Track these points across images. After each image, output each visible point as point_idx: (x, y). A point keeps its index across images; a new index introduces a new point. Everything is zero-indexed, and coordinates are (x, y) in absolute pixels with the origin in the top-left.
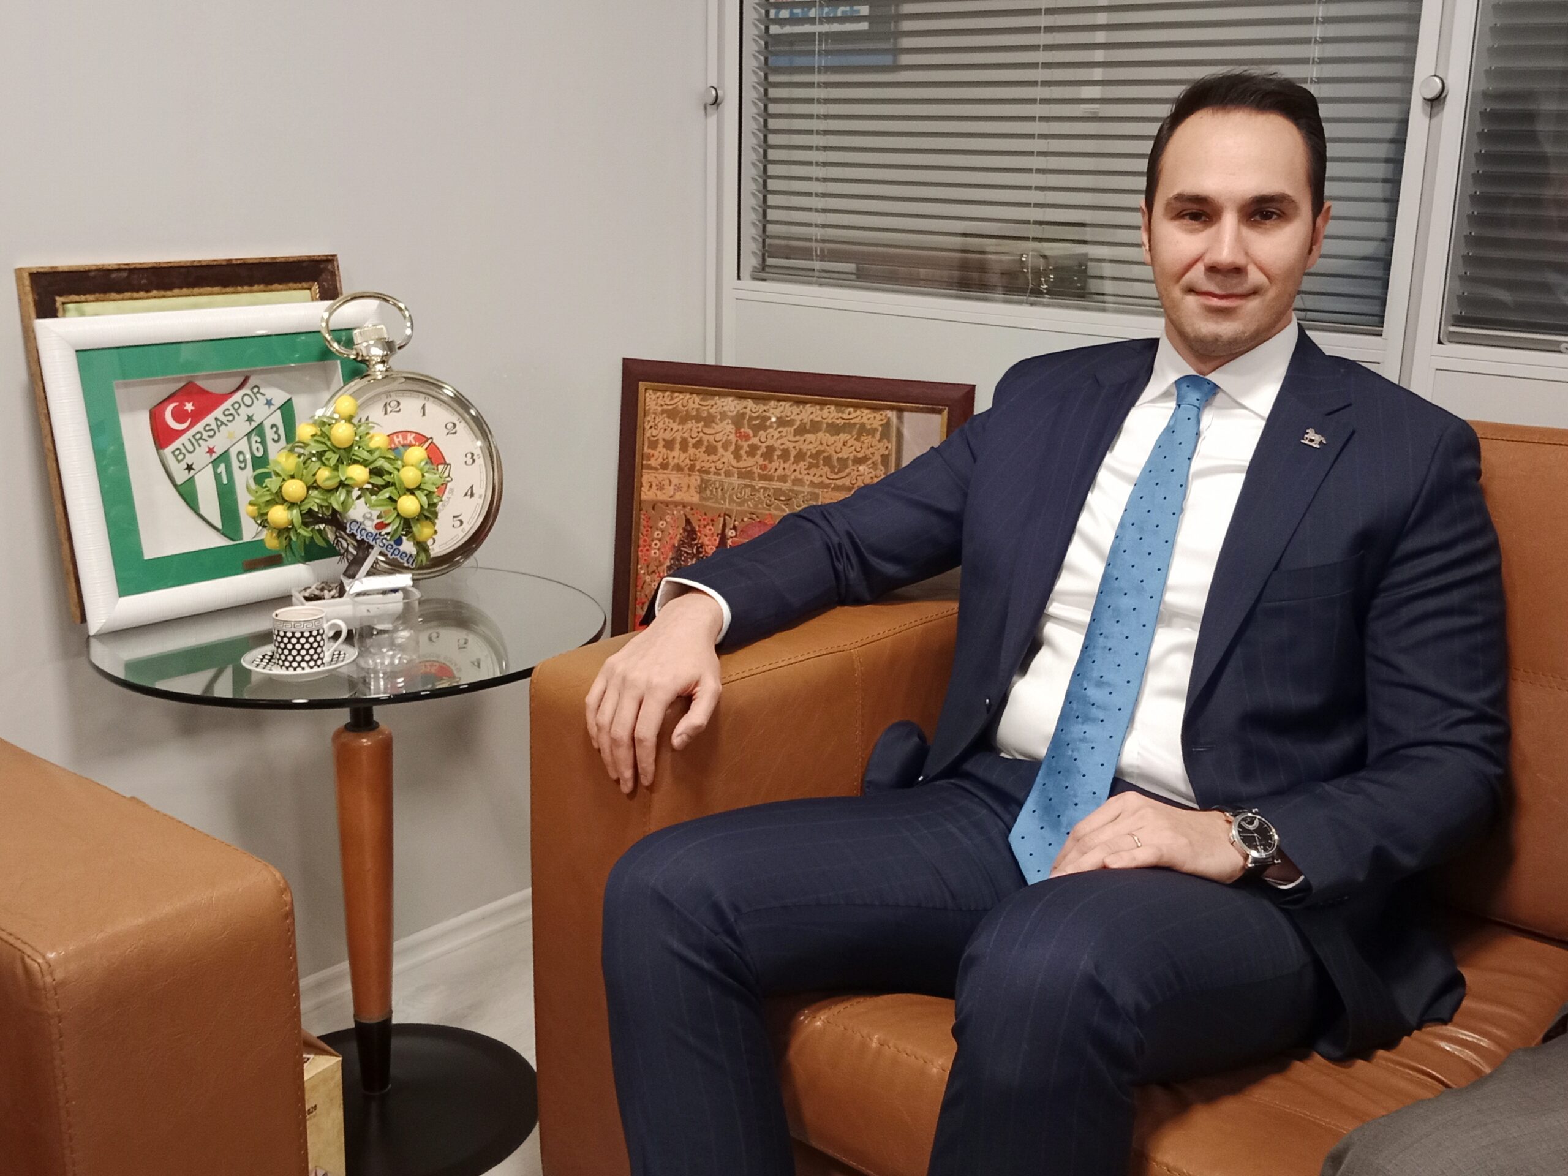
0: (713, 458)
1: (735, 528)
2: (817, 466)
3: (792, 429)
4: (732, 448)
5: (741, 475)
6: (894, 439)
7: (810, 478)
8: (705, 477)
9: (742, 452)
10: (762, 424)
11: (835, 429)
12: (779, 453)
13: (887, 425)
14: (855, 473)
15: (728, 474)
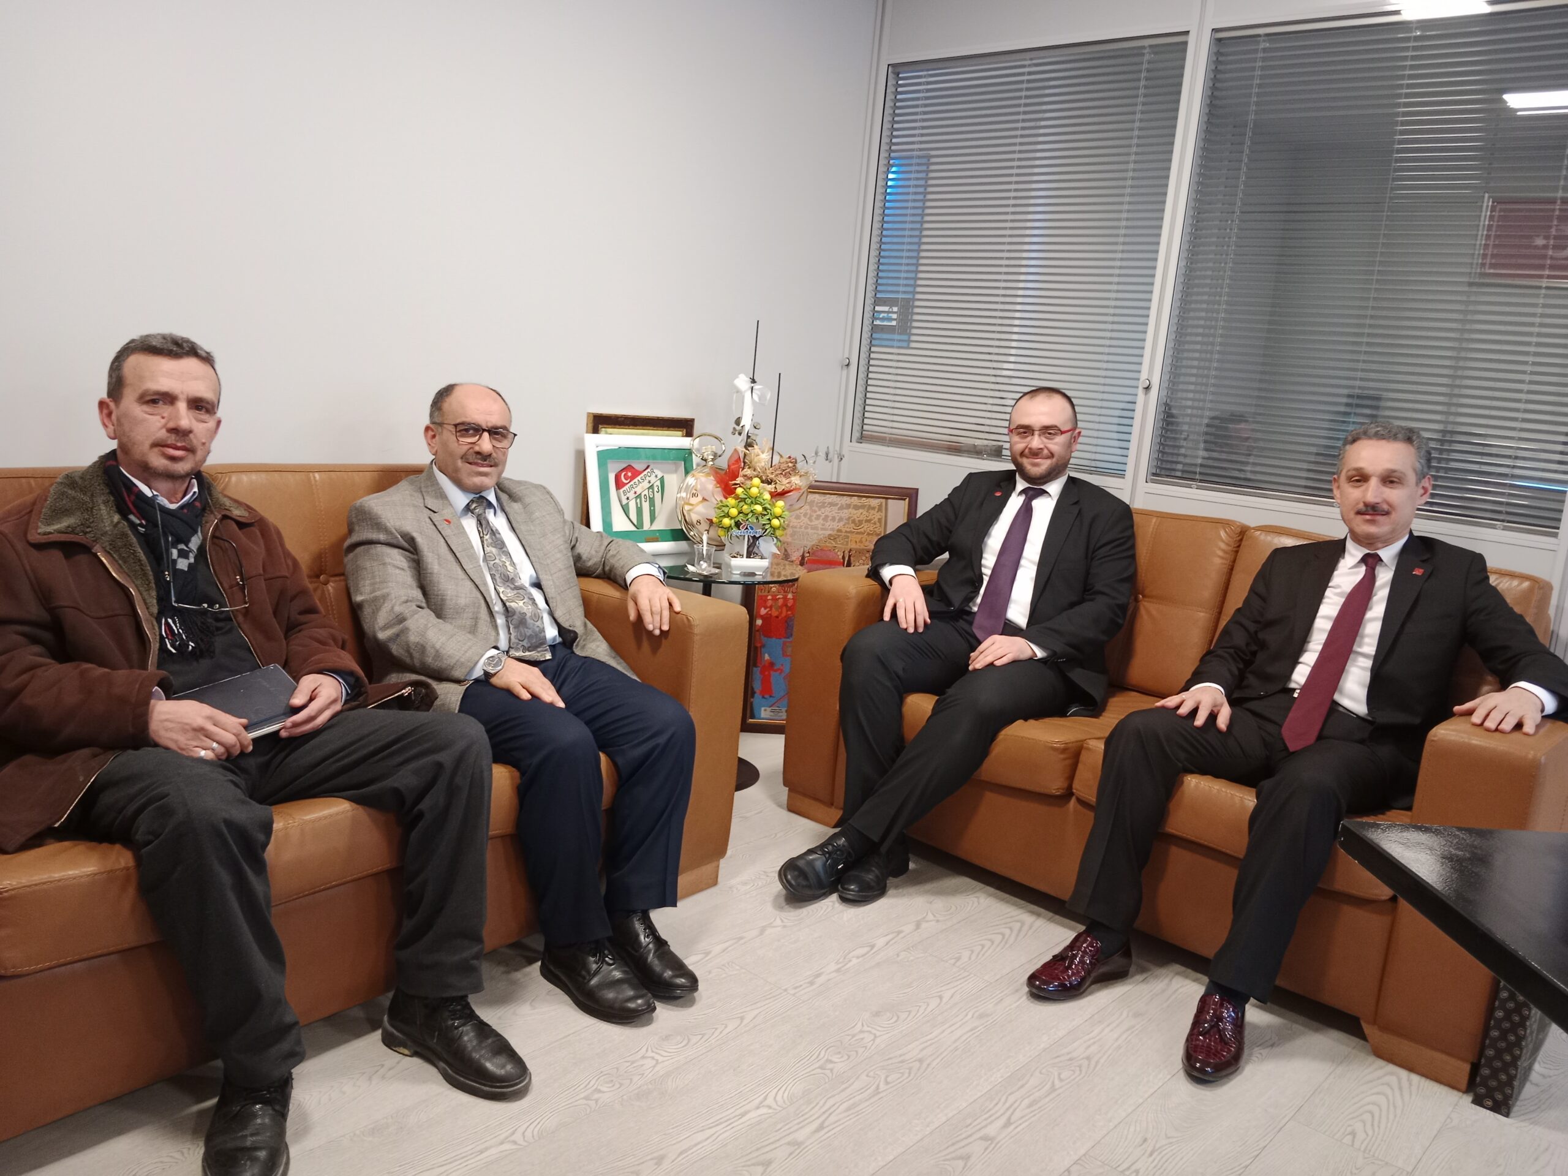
0: (799, 521)
1: (809, 552)
2: (848, 523)
3: (837, 508)
4: (808, 516)
5: (812, 529)
6: (884, 511)
7: (846, 529)
8: (795, 530)
9: (813, 518)
10: (823, 505)
11: (856, 507)
12: (830, 518)
13: (880, 506)
14: (866, 527)
15: (806, 528)
